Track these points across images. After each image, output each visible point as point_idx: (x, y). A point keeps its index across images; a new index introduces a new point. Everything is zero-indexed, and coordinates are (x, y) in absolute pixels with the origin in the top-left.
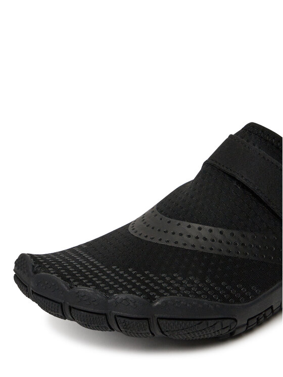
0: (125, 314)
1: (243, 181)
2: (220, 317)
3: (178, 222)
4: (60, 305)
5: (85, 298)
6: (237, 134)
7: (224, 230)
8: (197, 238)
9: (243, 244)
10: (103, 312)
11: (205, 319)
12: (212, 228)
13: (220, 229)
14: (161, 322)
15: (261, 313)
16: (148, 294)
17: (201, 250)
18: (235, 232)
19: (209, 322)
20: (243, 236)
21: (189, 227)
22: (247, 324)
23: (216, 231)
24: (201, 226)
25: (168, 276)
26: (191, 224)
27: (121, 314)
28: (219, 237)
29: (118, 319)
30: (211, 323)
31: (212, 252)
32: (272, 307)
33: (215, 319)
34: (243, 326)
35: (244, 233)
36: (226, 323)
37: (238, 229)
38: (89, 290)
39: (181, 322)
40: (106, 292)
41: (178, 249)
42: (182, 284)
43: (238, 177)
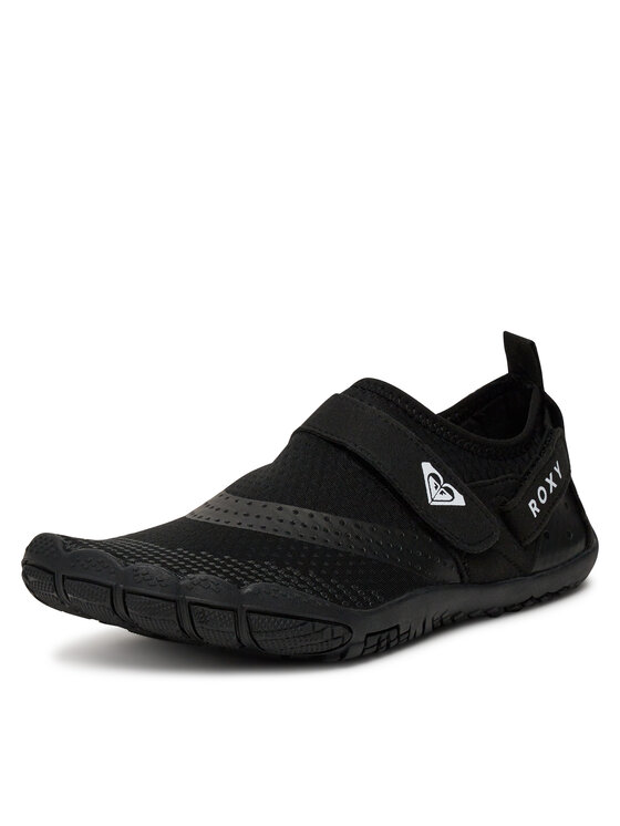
0: (204, 601)
1: (357, 450)
2: (332, 619)
3: (264, 503)
4: (109, 590)
5: (147, 577)
6: (344, 392)
7: (330, 516)
8: (293, 523)
9: (357, 537)
10: (172, 596)
11: (312, 620)
12: (314, 512)
13: (325, 515)
14: (252, 616)
15: (384, 631)
16: (233, 578)
17: (300, 539)
18: (346, 520)
19: (317, 623)
20: (357, 526)
21: (280, 509)
22: (365, 642)
23: (319, 517)
24: (297, 508)
25: (257, 563)
26: (283, 506)
27: (198, 599)
28: (324, 524)
29: (192, 607)
30: (319, 626)
31: (314, 542)
32: (397, 627)
33: (324, 622)
34: (359, 643)
35: (359, 523)
36: (339, 631)
37: (349, 517)
38: (153, 568)
39: (279, 619)
40: (176, 571)
41: (266, 535)
42: (277, 574)
43: (351, 446)
